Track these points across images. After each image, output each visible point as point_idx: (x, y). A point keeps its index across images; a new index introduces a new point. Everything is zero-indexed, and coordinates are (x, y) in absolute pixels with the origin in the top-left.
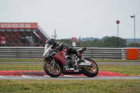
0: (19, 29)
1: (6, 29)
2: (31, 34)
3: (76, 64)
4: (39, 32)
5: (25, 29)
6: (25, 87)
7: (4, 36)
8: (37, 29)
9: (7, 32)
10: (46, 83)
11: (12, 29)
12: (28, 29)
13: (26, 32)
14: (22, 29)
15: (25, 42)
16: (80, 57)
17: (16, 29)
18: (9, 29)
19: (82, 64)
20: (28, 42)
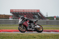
0: (32, 12)
1: (26, 12)
2: (37, 14)
3: (33, 27)
4: (40, 14)
5: (34, 12)
6: (34, 37)
7: (25, 15)
8: (39, 12)
9: (27, 14)
10: (43, 35)
11: (29, 12)
12: (36, 12)
13: (35, 14)
14: (33, 12)
15: (34, 18)
16: (34, 24)
17: (30, 12)
18: (28, 12)
19: (36, 27)
20: (36, 18)
